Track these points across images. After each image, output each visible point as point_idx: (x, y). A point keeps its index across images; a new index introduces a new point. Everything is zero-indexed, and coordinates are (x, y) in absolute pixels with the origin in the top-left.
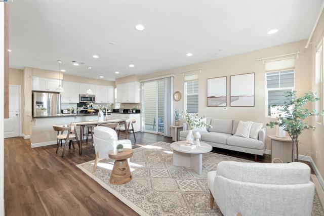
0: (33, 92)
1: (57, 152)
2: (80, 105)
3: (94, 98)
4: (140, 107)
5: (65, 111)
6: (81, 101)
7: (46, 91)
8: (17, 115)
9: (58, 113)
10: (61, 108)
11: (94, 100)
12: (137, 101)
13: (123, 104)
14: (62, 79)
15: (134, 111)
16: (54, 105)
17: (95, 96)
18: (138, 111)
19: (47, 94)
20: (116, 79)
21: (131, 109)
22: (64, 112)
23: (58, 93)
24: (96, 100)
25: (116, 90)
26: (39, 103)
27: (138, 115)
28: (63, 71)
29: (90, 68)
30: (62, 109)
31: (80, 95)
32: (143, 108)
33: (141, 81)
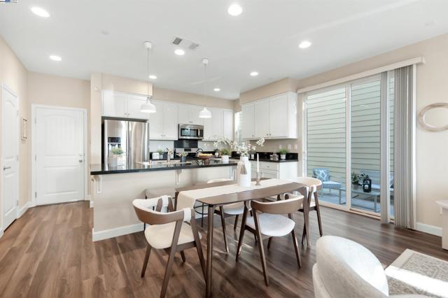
0: (103, 118)
2: (178, 143)
3: (202, 131)
4: (296, 147)
5: (156, 156)
6: (180, 137)
8: (81, 161)
9: (144, 160)
10: (148, 149)
11: (202, 135)
12: (292, 135)
14: (151, 94)
15: (283, 157)
16: (138, 142)
17: (203, 127)
18: (292, 157)
19: (127, 122)
20: (241, 94)
21: (275, 151)
22: (154, 158)
23: (145, 121)
24: (204, 136)
25: (238, 115)
26: (114, 140)
27: (293, 164)
28: (153, 77)
29: (206, 61)
30: (151, 151)
31: (179, 125)
32: (304, 149)
33: (300, 91)
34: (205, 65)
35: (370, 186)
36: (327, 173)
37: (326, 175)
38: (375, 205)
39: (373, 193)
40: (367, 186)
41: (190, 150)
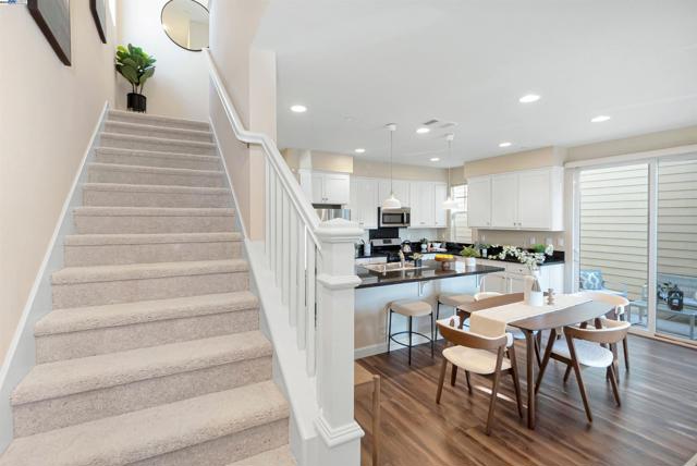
1: (438, 402)
2: (373, 234)
3: (408, 215)
4: (561, 243)
6: (382, 225)
7: (323, 202)
11: (408, 222)
12: (557, 226)
13: (482, 231)
14: (352, 171)
17: (410, 209)
18: (558, 257)
20: (467, 162)
21: (523, 246)
24: (412, 221)
27: (557, 268)
31: (379, 209)
32: (575, 246)
33: (569, 165)
34: (449, 142)
35: (681, 301)
36: (599, 276)
37: (598, 281)
38: (692, 330)
39: (686, 312)
40: (676, 301)
41: (390, 242)
